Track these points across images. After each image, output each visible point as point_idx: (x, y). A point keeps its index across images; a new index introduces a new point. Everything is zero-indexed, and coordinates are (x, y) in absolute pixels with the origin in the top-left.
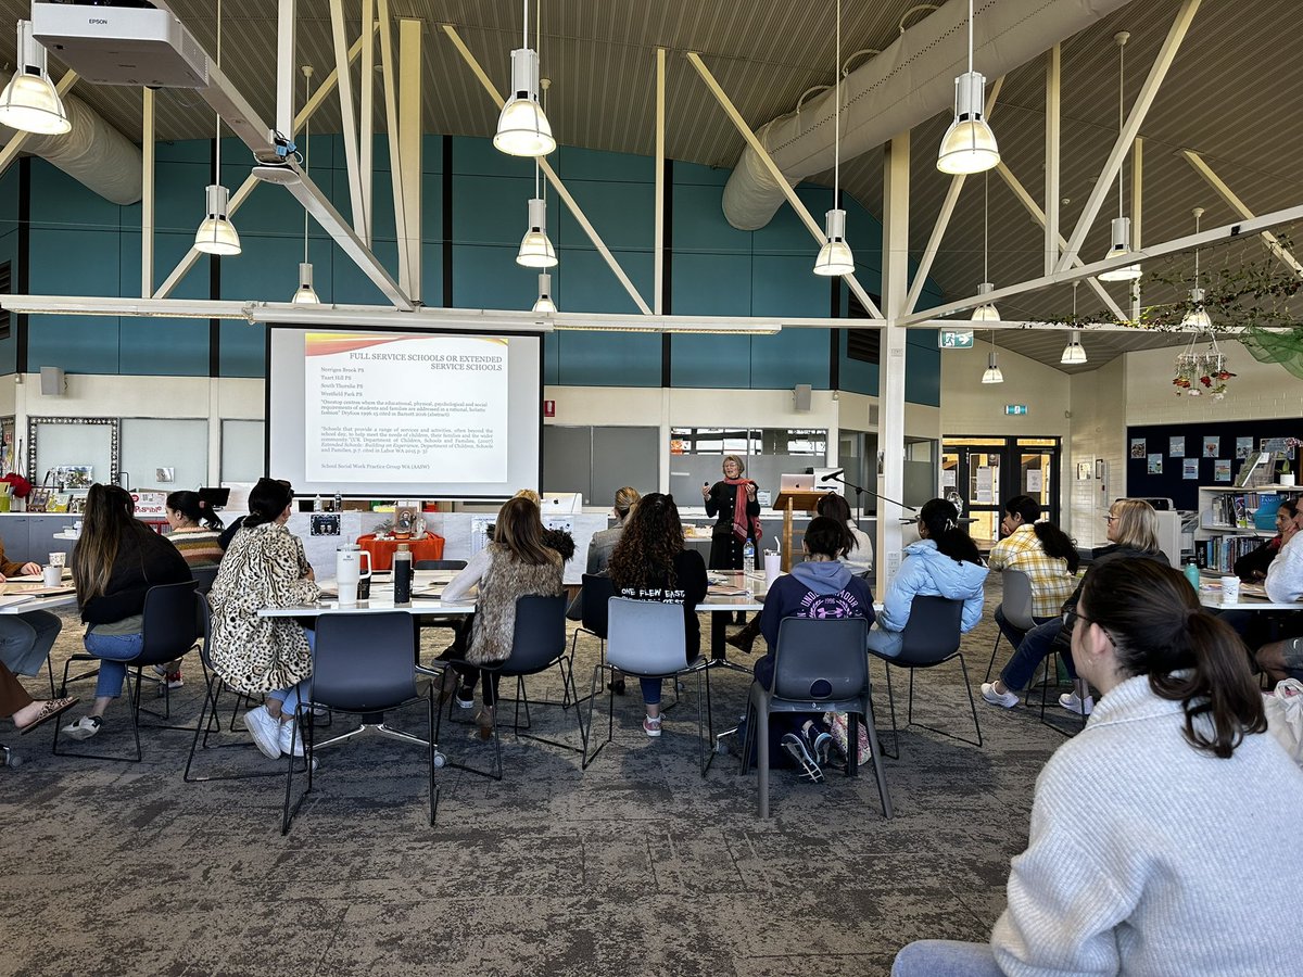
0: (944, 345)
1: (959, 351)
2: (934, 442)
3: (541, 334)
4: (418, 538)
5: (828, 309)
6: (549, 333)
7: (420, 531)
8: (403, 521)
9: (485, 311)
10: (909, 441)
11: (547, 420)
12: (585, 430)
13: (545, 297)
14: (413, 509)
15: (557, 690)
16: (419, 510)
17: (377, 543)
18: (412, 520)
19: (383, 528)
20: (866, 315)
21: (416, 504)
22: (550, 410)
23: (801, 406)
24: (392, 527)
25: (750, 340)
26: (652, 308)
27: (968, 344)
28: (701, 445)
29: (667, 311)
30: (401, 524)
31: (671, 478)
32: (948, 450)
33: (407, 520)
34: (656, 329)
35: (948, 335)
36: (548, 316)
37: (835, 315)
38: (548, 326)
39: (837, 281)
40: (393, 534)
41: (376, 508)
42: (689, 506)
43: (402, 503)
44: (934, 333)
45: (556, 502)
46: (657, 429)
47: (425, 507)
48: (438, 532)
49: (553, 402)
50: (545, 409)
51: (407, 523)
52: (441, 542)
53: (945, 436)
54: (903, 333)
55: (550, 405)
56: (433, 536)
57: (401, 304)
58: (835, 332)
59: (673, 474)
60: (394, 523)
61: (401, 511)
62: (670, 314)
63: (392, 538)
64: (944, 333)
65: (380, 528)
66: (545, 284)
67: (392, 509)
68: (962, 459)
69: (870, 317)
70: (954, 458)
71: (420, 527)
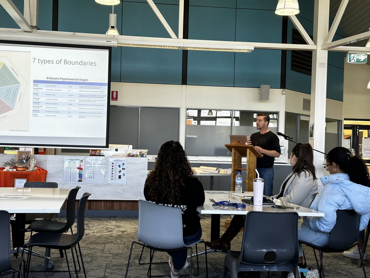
0: (350, 61)
1: (358, 65)
2: (339, 122)
3: (109, 48)
4: (31, 170)
5: (280, 38)
6: (115, 47)
7: (32, 165)
8: (22, 160)
9: (76, 33)
10: (328, 121)
11: (113, 103)
12: (136, 109)
13: (113, 27)
14: (29, 152)
15: (113, 266)
16: (32, 153)
17: (5, 172)
18: (28, 159)
19: (9, 164)
20: (304, 42)
21: (31, 149)
22: (115, 96)
23: (264, 98)
24: (14, 163)
25: (234, 56)
26: (177, 34)
27: (364, 61)
28: (203, 123)
29: (186, 36)
30: (21, 161)
31: (186, 139)
32: (347, 127)
33: (25, 159)
34: (179, 47)
35: (352, 55)
36: (114, 38)
37: (284, 41)
38: (114, 43)
39: (286, 20)
40: (15, 167)
41: (6, 152)
42: (197, 156)
43: (22, 149)
44: (344, 54)
45: (117, 150)
46: (177, 110)
47: (36, 151)
48: (43, 167)
49: (117, 92)
50: (112, 96)
51: (24, 161)
52: (45, 173)
53: (345, 119)
54: (326, 53)
55: (115, 93)
56: (40, 169)
57: (24, 27)
58: (284, 52)
59: (188, 136)
60: (17, 160)
61: (21, 153)
62: (187, 38)
63: (15, 170)
64: (350, 54)
65: (7, 164)
66: (113, 18)
67: (15, 152)
68: (354, 133)
69: (306, 44)
70: (349, 132)
71: (32, 163)
